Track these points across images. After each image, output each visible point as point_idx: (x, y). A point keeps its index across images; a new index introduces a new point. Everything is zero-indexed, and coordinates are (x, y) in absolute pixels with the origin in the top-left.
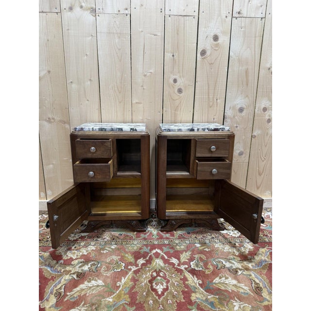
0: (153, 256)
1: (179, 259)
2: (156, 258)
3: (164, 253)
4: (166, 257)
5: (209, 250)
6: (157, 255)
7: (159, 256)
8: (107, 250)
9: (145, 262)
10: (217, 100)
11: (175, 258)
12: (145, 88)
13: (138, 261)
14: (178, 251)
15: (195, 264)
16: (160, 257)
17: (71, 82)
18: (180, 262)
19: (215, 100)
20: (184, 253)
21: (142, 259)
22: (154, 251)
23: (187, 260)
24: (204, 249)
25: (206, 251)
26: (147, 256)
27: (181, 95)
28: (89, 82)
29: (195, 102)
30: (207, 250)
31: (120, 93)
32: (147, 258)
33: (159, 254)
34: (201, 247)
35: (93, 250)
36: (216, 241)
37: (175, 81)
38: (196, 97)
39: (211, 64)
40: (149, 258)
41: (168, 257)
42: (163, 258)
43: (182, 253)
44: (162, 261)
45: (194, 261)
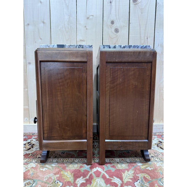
0: (93, 175)
1: (121, 179)
2: (97, 177)
3: (105, 172)
4: (108, 177)
5: (152, 169)
6: (98, 174)
7: (99, 175)
8: (46, 168)
9: (84, 182)
10: (147, 38)
11: (118, 177)
12: (88, 28)
13: (77, 181)
14: (119, 170)
15: (140, 184)
16: (101, 176)
17: (28, 24)
18: (123, 182)
19: (146, 38)
20: (126, 171)
21: (82, 177)
22: (95, 170)
23: (130, 180)
24: (146, 167)
25: (148, 170)
26: (87, 175)
27: (118, 34)
28: (42, 24)
29: (129, 40)
30: (150, 169)
31: (67, 32)
32: (87, 177)
33: (100, 173)
34: (142, 165)
35: (32, 167)
36: (157, 159)
37: (112, 23)
38: (130, 35)
39: (142, 9)
40: (90, 177)
41: (110, 176)
42: (104, 177)
43: (124, 172)
44: (103, 181)
45: (139, 181)
